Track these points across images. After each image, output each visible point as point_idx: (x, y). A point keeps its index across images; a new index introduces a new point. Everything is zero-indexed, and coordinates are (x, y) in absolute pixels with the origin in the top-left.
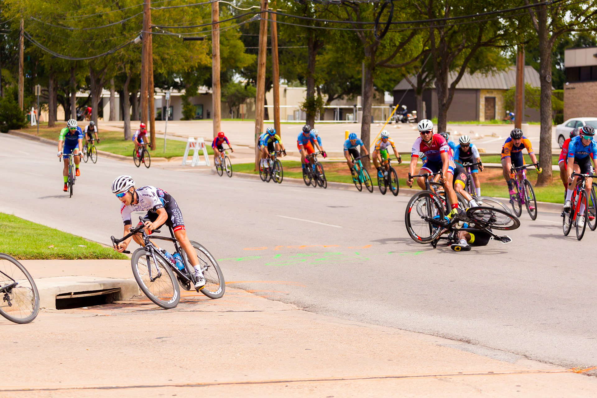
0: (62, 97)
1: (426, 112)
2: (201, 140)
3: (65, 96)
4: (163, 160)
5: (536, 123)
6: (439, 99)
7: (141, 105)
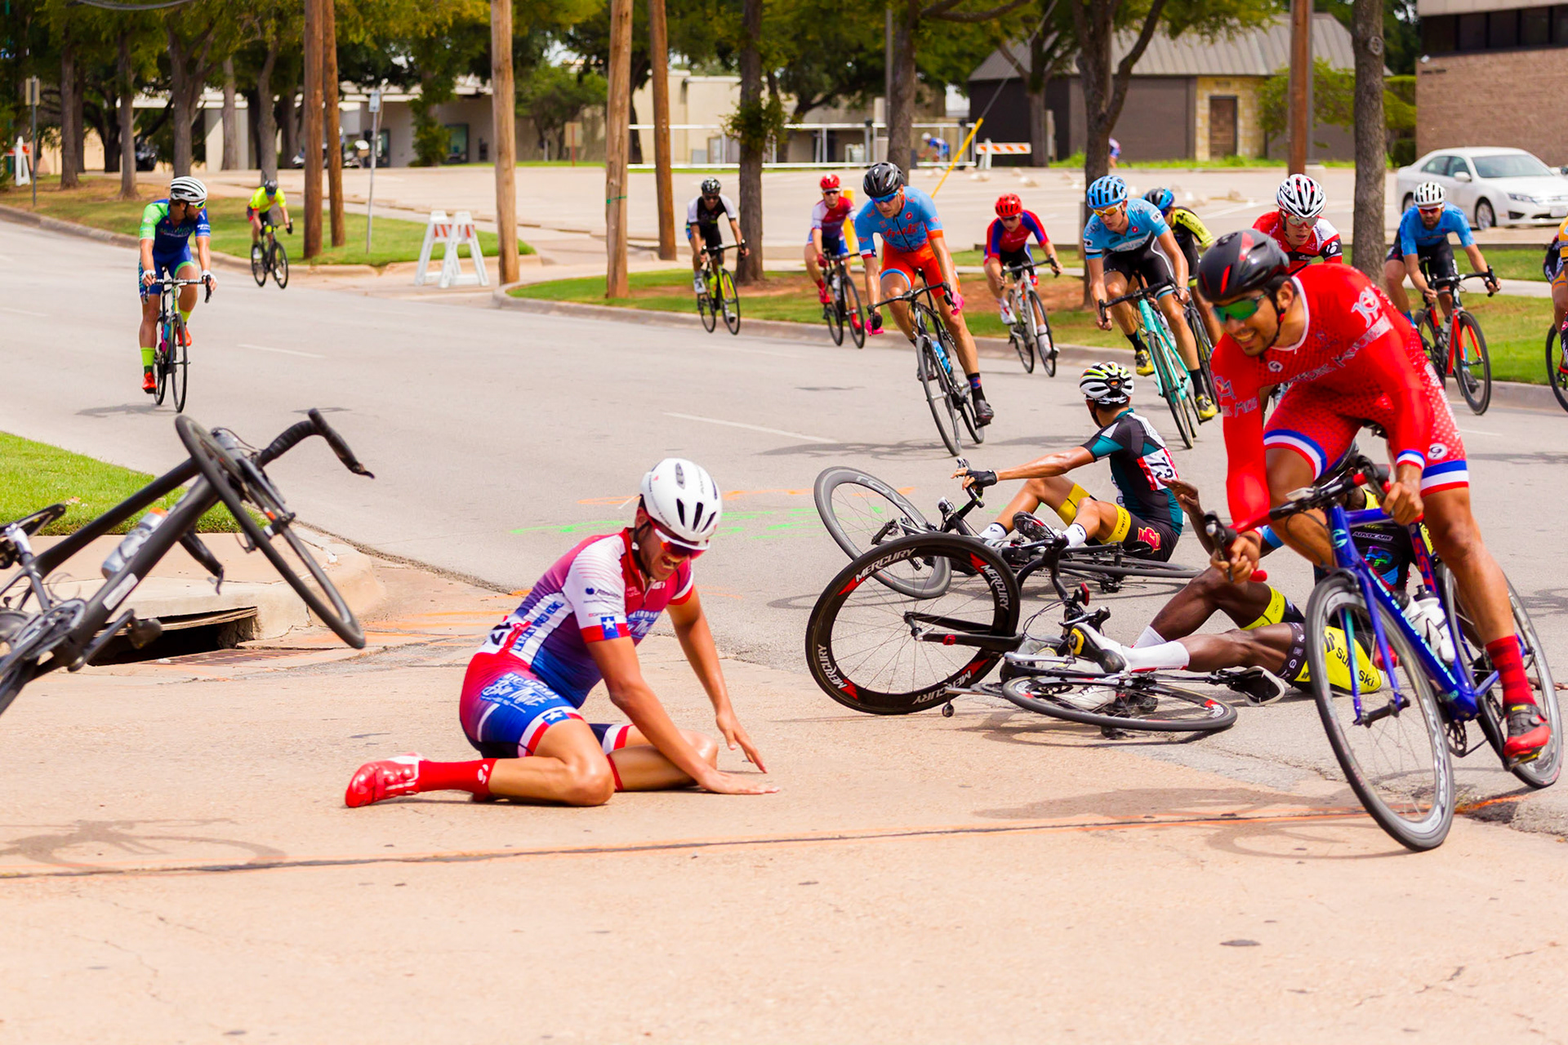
0: (97, 109)
1: (1056, 137)
2: (463, 219)
3: (106, 106)
4: (365, 272)
5: (1345, 164)
6: (1088, 103)
7: (304, 128)
